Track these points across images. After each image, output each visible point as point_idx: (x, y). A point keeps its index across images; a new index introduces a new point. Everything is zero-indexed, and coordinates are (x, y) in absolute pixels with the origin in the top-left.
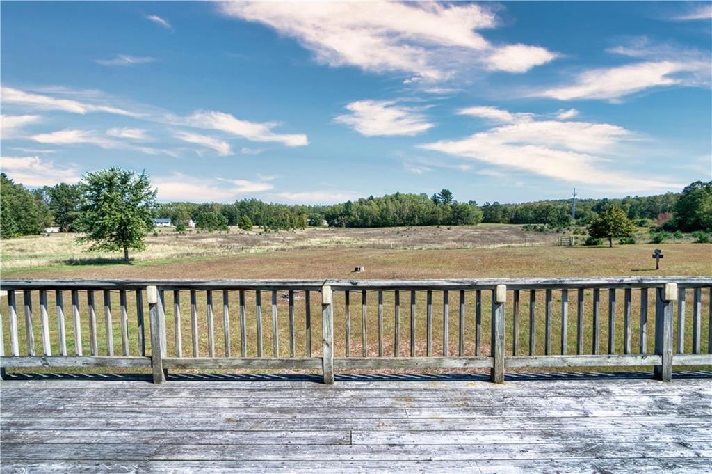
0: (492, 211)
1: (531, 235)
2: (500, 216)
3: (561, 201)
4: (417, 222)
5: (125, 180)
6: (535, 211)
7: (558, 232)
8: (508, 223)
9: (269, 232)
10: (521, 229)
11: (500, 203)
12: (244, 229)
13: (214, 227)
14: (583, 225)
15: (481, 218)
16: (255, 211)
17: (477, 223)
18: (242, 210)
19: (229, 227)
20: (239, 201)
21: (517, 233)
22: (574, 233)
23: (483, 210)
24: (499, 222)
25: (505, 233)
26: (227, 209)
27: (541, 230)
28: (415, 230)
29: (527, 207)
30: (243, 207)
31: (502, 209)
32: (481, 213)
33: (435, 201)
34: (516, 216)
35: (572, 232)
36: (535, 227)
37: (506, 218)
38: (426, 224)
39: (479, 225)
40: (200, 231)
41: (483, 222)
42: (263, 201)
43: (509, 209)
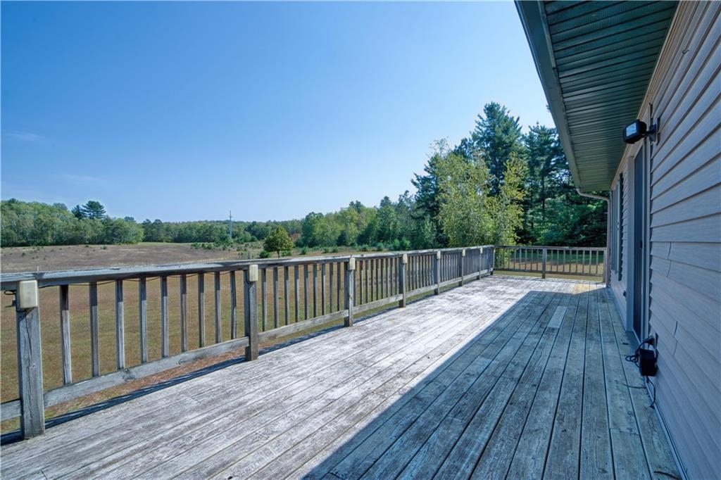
0: (154, 230)
1: (201, 252)
2: (163, 234)
3: (218, 221)
4: (50, 239)
6: (198, 231)
7: (224, 249)
8: (171, 242)
10: (190, 248)
11: (163, 221)
14: (242, 243)
15: (142, 236)
17: (138, 241)
21: (188, 251)
22: (238, 250)
23: (143, 227)
24: (161, 241)
25: (174, 251)
27: (209, 248)
28: (52, 251)
29: (190, 226)
31: (165, 227)
32: (142, 231)
33: (78, 214)
34: (179, 235)
35: (236, 249)
36: (203, 245)
37: (170, 237)
38: (65, 244)
39: (139, 244)
41: (144, 241)
43: (172, 227)
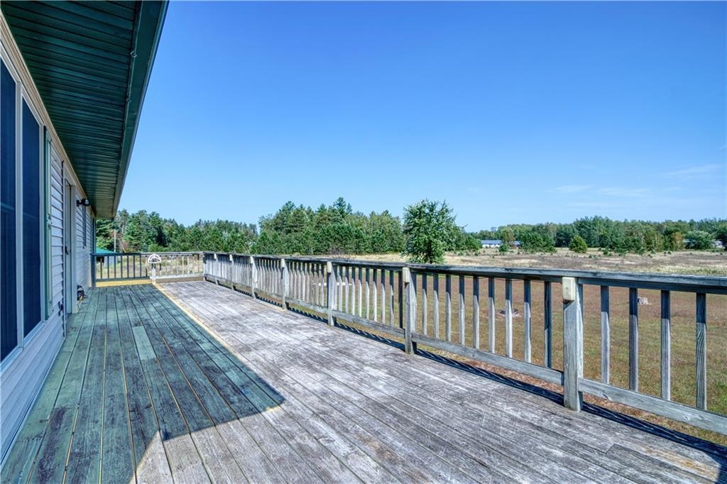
5: (432, 208)
9: (610, 255)
12: (576, 251)
13: (538, 249)
16: (600, 231)
18: (583, 229)
19: (557, 249)
20: (579, 219)
26: (563, 229)
30: (583, 227)
40: (521, 253)
42: (610, 218)
